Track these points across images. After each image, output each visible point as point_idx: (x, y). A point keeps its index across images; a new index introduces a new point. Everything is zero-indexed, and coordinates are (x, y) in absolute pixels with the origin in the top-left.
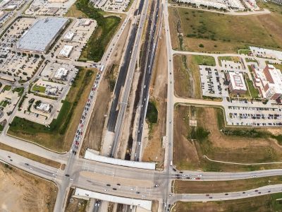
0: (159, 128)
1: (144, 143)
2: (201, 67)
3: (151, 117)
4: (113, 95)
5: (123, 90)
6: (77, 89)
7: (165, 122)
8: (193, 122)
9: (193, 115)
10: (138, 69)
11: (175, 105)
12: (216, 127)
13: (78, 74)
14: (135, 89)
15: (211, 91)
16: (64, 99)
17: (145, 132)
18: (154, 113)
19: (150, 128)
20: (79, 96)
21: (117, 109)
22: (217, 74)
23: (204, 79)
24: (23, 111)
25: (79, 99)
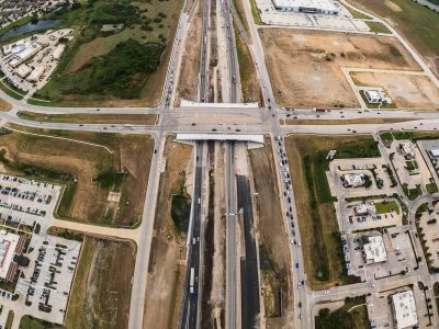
0: (171, 186)
1: (192, 165)
2: (60, 321)
3: (183, 207)
4: (256, 236)
5: (240, 252)
6: (327, 232)
7: (159, 193)
8: (114, 198)
9: (111, 210)
10: (216, 312)
11: (139, 225)
12: (81, 186)
13: (344, 263)
14: (217, 257)
15: (60, 251)
16: (336, 205)
17: (190, 182)
18: (178, 213)
19: (183, 188)
20: (316, 220)
21: (241, 211)
22: (31, 292)
23: (65, 280)
24: (379, 167)
25: (313, 215)
